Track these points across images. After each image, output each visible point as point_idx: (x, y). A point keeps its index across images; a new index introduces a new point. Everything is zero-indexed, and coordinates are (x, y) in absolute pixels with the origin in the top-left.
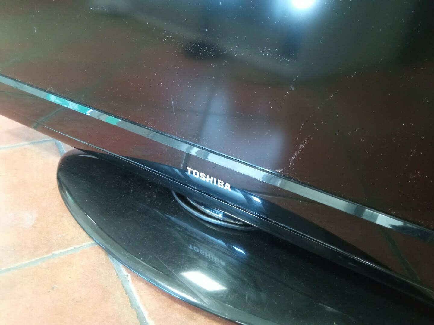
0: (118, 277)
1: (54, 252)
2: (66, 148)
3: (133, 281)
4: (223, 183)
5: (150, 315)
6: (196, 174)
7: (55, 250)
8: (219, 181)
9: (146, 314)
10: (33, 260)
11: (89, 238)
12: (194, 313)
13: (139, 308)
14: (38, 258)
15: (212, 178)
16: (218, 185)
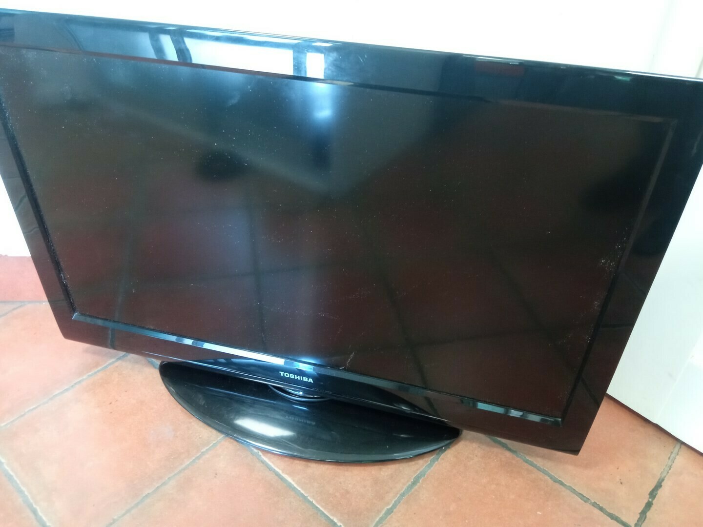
0: (253, 455)
1: (202, 451)
2: (158, 363)
3: (263, 454)
4: (307, 379)
5: (283, 472)
6: (287, 375)
7: (202, 449)
8: (304, 378)
9: (280, 472)
10: (191, 460)
11: (219, 434)
12: (308, 463)
13: (274, 470)
14: (194, 458)
15: (299, 377)
16: (304, 380)
